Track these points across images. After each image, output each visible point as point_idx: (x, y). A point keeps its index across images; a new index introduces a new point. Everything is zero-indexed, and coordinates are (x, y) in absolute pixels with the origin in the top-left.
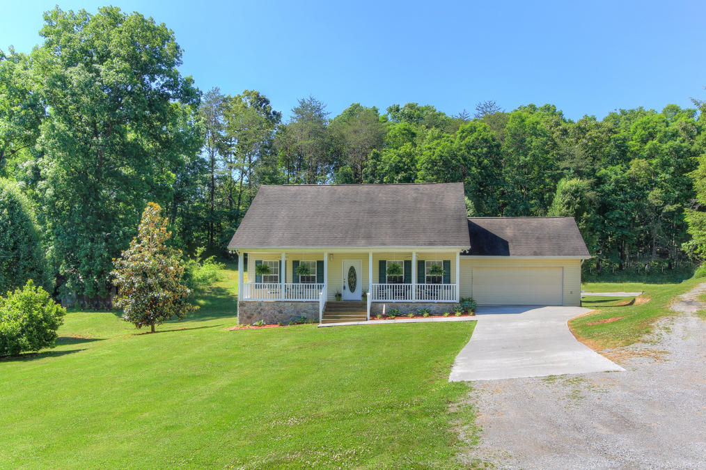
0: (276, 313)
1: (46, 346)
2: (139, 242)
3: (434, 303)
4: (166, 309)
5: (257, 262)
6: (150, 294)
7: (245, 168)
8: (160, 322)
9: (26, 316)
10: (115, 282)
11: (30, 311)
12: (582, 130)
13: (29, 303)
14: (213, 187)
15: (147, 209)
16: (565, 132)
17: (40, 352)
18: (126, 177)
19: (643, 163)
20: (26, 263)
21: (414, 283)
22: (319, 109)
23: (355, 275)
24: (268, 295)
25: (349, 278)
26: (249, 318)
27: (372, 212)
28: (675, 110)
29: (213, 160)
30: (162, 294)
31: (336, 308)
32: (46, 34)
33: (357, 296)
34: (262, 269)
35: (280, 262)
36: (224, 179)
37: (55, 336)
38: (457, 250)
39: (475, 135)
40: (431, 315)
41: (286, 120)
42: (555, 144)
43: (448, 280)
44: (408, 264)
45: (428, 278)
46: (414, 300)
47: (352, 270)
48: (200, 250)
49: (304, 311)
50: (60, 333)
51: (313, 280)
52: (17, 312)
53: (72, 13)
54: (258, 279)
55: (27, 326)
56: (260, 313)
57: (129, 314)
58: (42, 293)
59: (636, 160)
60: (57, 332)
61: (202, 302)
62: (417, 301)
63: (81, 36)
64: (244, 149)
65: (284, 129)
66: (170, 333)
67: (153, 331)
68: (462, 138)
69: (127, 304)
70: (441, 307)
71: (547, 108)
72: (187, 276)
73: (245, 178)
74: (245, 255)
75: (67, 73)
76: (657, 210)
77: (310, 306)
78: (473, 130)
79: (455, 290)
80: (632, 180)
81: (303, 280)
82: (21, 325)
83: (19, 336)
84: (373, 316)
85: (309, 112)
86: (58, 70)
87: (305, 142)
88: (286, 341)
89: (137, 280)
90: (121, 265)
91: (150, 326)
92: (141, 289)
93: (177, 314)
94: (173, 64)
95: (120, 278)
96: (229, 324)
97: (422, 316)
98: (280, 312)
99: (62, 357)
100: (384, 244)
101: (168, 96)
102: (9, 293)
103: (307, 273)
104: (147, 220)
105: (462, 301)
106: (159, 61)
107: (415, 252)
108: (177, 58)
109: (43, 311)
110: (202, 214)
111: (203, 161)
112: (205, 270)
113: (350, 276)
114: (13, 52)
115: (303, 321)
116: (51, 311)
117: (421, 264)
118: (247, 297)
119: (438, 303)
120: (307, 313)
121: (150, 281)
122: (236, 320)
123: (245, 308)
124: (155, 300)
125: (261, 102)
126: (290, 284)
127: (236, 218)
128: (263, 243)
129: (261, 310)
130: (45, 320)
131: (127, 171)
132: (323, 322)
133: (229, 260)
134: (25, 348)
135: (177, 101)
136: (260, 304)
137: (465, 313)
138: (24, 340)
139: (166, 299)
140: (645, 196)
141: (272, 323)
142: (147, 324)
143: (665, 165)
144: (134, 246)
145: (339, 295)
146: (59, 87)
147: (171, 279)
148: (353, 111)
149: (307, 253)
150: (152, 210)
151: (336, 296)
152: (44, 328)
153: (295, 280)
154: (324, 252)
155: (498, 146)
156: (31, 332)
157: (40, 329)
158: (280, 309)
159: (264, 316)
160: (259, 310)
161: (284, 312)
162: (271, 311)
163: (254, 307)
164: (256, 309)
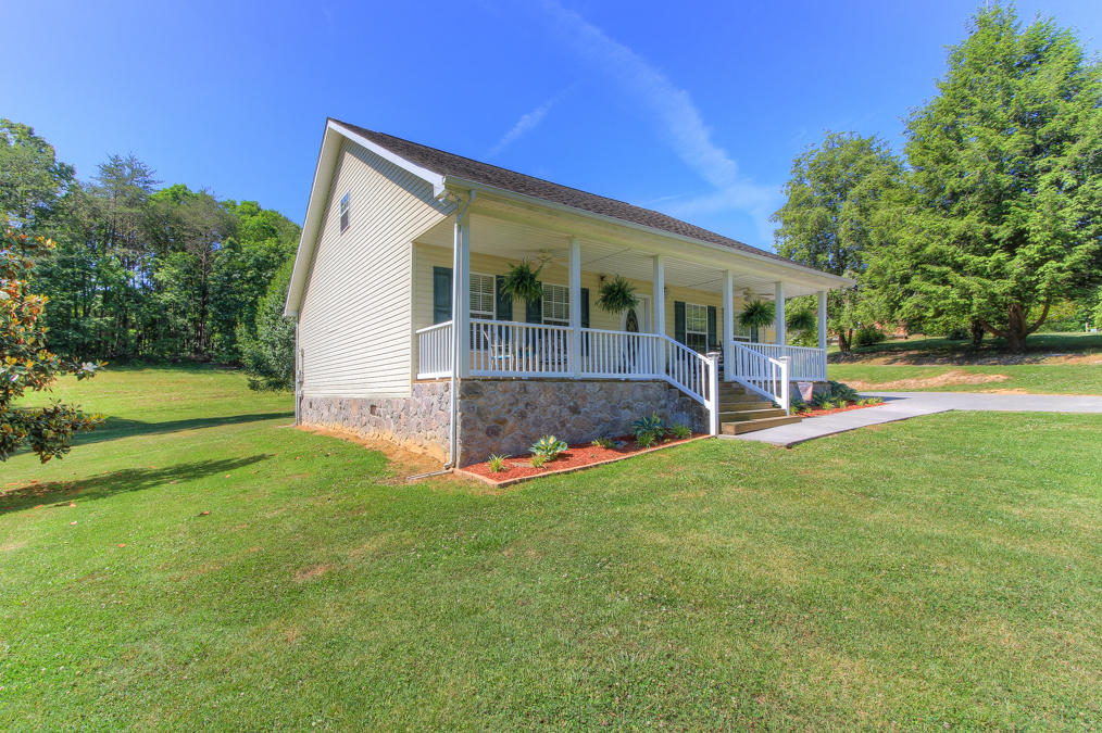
0: (566, 414)
23: (636, 327)
26: (494, 432)
77: (639, 392)
120: (632, 410)
123: (481, 402)
126: (591, 331)
129: (528, 404)
158: (575, 403)
159: (534, 424)
160: (521, 406)
161: (582, 410)
162: (553, 408)
163: (507, 395)
164: (512, 404)
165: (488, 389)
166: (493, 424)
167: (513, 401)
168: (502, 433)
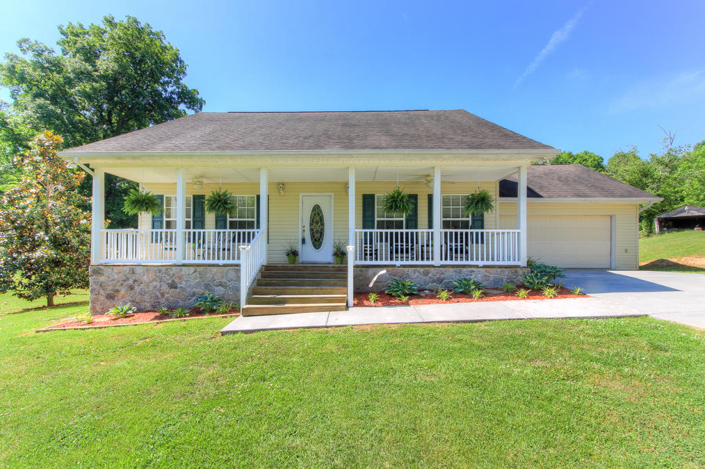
0: (165, 288)
3: (477, 266)
21: (436, 229)
23: (322, 219)
25: (311, 225)
26: (111, 297)
33: (324, 255)
40: (485, 293)
46: (437, 261)
47: (317, 212)
49: (221, 285)
56: (132, 288)
62: (444, 262)
67: (51, 305)
70: (492, 275)
77: (232, 274)
79: (517, 242)
84: (360, 295)
97: (468, 295)
98: (173, 286)
100: (378, 149)
107: (439, 167)
113: (312, 222)
119: (485, 267)
120: (225, 287)
123: (102, 279)
126: (193, 231)
129: (135, 281)
136: (134, 269)
145: (294, 254)
151: (288, 255)
154: (260, 168)
158: (173, 281)
159: (140, 294)
160: (131, 282)
161: (179, 286)
162: (155, 283)
163: (120, 275)
164: (125, 281)
165: (107, 271)
166: (111, 292)
167: (124, 278)
168: (116, 298)
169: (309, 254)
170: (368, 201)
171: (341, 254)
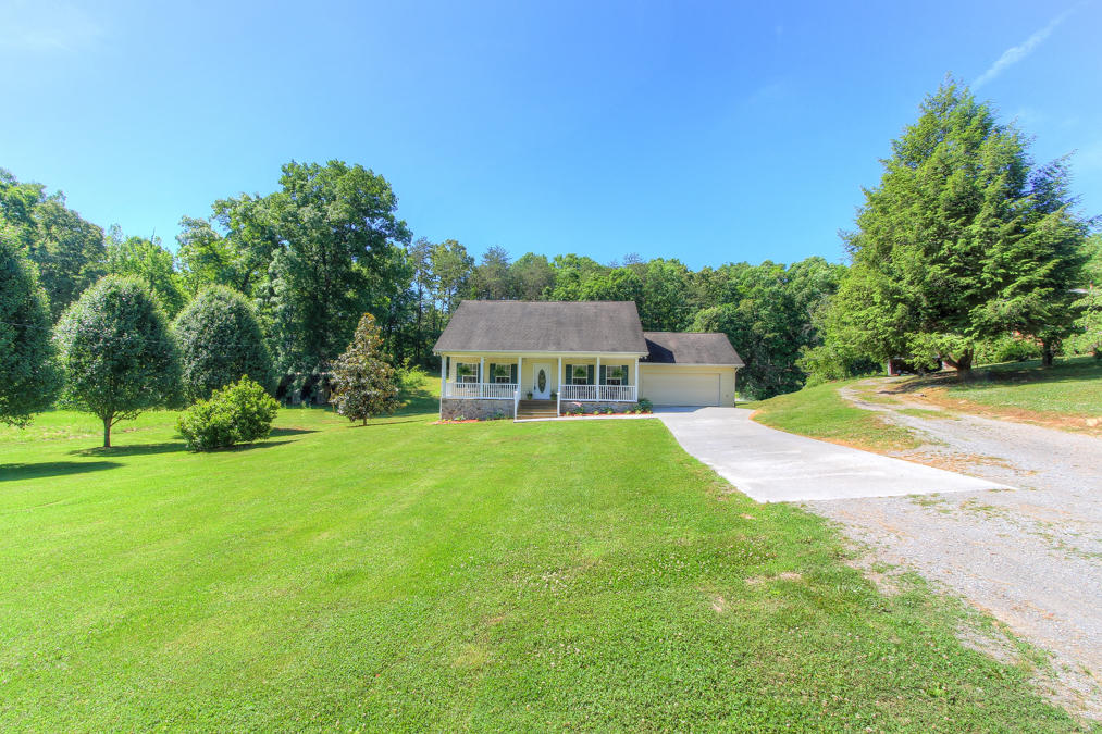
0: (475, 409)
1: (260, 437)
2: (355, 346)
3: (615, 402)
4: (377, 406)
5: (458, 365)
6: (363, 392)
7: (446, 299)
8: (371, 417)
9: (238, 409)
10: (332, 381)
11: (244, 404)
12: (704, 277)
13: (243, 397)
14: (420, 313)
15: (363, 319)
16: (691, 277)
17: (255, 442)
18: (349, 299)
19: (750, 303)
20: (251, 363)
21: (597, 385)
22: (503, 255)
23: (544, 376)
24: (466, 394)
25: (539, 380)
26: (450, 413)
27: (559, 323)
28: (769, 264)
29: (421, 292)
30: (374, 392)
31: (529, 406)
32: (284, 182)
33: (546, 396)
34: (463, 370)
35: (479, 365)
36: (429, 307)
37: (268, 428)
38: (636, 356)
39: (624, 278)
40: (614, 413)
41: (477, 263)
42: (684, 286)
43: (626, 382)
44: (591, 368)
45: (609, 381)
46: (598, 400)
47: (542, 373)
48: (406, 360)
49: (501, 408)
50: (274, 424)
51: (507, 381)
52: (230, 404)
53: (305, 165)
54: (459, 379)
55: (240, 418)
56: (460, 409)
57: (344, 409)
58: (257, 387)
59: (745, 301)
60: (271, 424)
61: (409, 401)
62: (601, 400)
63: (312, 183)
64: (445, 284)
65: (476, 270)
66: (379, 427)
67: (365, 424)
68: (614, 280)
69: (342, 400)
70: (622, 406)
71: (674, 262)
72: (397, 380)
73: (446, 306)
74: (448, 358)
75: (299, 212)
76: (759, 338)
77: (506, 403)
78: (622, 274)
79: (634, 391)
80: (740, 315)
81: (499, 381)
82: (233, 417)
83: (231, 427)
84: (563, 413)
85: (495, 257)
86: (291, 208)
87: (492, 280)
88: (486, 435)
89: (352, 380)
90: (339, 367)
91: (362, 421)
92: (355, 388)
93: (387, 409)
94: (390, 210)
95: (336, 377)
96: (432, 420)
97: (606, 413)
98: (479, 408)
99: (272, 448)
100: (572, 350)
101: (385, 236)
102: (225, 387)
103: (502, 374)
104: (362, 328)
105: (640, 401)
106: (377, 206)
107: (599, 357)
108: (392, 203)
109: (257, 404)
110: (411, 334)
111: (413, 292)
112: (412, 377)
113: (540, 378)
114: (258, 197)
115: (500, 417)
116: (265, 405)
117: (603, 368)
118: (449, 395)
119: (619, 402)
120: (503, 409)
121: (363, 381)
122: (439, 415)
123: (447, 405)
124: (367, 397)
125: (459, 248)
126: (487, 384)
127: (436, 336)
128: (464, 347)
129: (462, 406)
130: (258, 413)
131: (350, 294)
132: (518, 418)
133: (433, 366)
134: (237, 439)
135: (392, 240)
136: (461, 401)
137: (644, 412)
138: (235, 432)
139: (377, 397)
140: (750, 328)
141: (471, 418)
142: (360, 418)
143: (765, 304)
144: (350, 350)
145: (530, 395)
146: (291, 222)
147: (382, 380)
148: (527, 260)
149: (503, 356)
150: (367, 320)
151: (528, 395)
152: (257, 421)
153: (492, 380)
154: (518, 356)
155: (641, 286)
156: (243, 424)
157: (252, 421)
159: (464, 412)
161: (482, 408)
162: (470, 407)
163: (455, 403)
164: (457, 406)
165: (449, 402)
166: (451, 411)
168: (453, 414)
169: (538, 395)
170: (568, 368)
171: (554, 395)
